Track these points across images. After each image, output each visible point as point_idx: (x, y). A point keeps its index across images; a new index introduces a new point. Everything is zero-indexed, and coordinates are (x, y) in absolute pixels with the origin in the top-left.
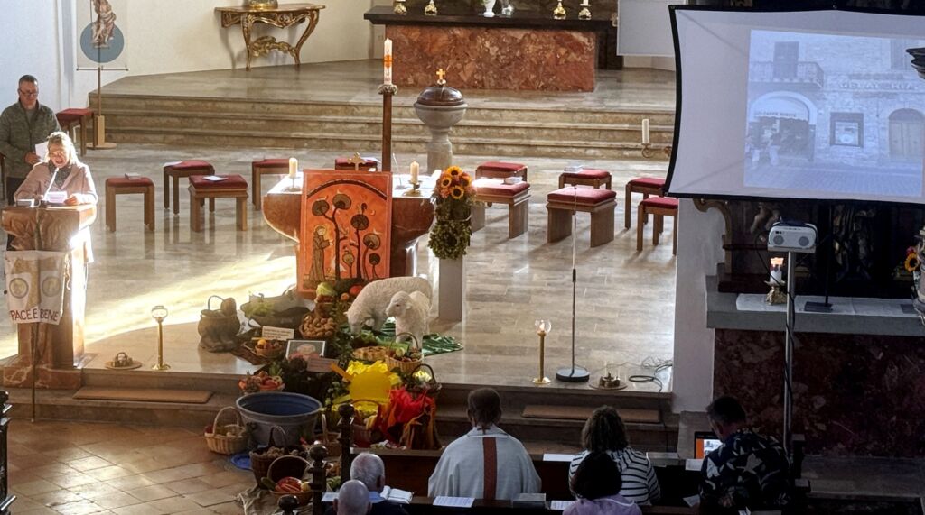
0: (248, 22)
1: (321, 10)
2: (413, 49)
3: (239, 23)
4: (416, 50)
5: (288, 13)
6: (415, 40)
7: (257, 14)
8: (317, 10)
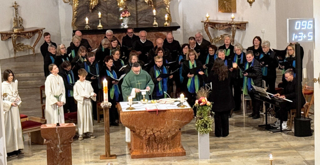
0: (15, 37)
1: (43, 30)
2: (94, 44)
3: (10, 37)
4: (95, 44)
5: (30, 32)
6: (95, 40)
7: (18, 34)
8: (42, 30)
